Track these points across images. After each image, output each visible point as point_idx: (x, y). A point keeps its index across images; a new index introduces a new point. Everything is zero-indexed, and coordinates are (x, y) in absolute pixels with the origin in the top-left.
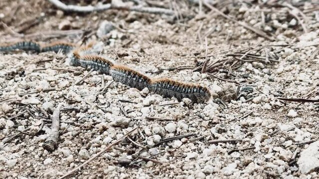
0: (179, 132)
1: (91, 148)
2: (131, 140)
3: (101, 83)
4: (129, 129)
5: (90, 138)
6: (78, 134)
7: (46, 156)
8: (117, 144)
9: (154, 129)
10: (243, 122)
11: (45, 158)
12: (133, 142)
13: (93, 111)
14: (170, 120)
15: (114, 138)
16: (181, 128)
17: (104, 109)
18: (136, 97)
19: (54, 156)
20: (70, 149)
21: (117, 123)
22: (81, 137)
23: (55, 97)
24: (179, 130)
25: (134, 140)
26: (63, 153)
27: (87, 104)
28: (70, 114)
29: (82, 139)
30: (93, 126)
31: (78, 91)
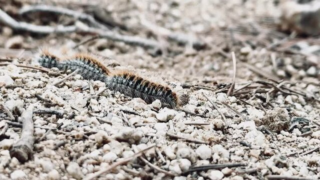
0: (217, 160)
1: (84, 165)
2: (146, 161)
3: (89, 89)
4: (142, 147)
5: (82, 152)
6: (63, 145)
7: (15, 167)
8: (125, 164)
9: (179, 151)
10: (309, 158)
11: (12, 170)
12: (150, 164)
13: (83, 118)
14: (201, 143)
15: (120, 156)
16: (219, 155)
17: (99, 118)
18: (143, 110)
19: (28, 168)
20: (52, 162)
21: (125, 135)
22: (70, 148)
23: (24, 95)
24: (216, 157)
25: (151, 161)
26: (41, 166)
27: (73, 108)
28: (49, 118)
29: (70, 152)
30: (86, 136)
31: (57, 92)
